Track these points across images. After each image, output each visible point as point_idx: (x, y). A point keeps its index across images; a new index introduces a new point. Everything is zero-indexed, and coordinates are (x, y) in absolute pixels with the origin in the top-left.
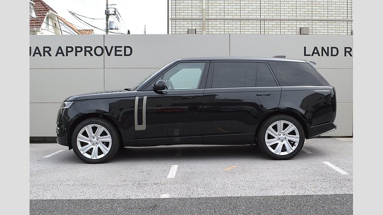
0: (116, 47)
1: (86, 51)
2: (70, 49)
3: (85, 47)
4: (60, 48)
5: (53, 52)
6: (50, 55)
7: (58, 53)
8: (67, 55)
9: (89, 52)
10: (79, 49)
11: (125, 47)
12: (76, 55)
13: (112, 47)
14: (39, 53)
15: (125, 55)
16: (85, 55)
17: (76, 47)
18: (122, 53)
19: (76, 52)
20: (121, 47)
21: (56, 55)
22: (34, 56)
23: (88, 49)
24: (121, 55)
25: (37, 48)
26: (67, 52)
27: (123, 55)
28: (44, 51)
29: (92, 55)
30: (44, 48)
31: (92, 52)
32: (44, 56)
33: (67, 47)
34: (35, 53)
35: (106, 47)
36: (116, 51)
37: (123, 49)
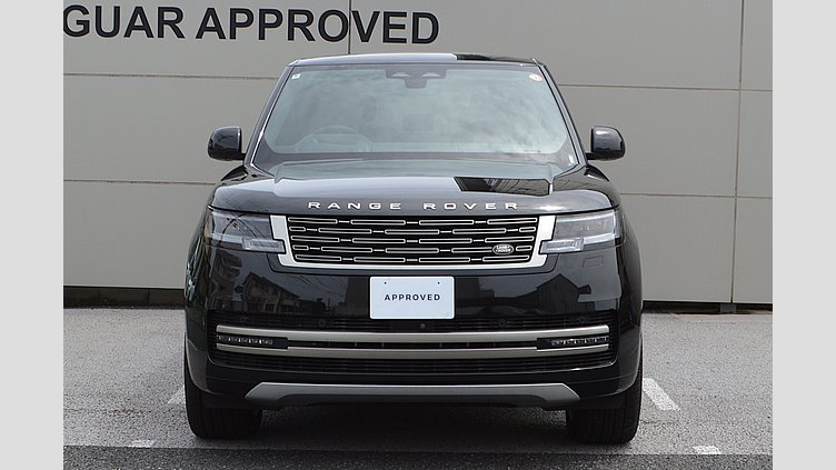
0: (387, 15)
1: (292, 25)
2: (241, 18)
3: (292, 13)
4: (211, 12)
5: (190, 25)
6: (180, 35)
7: (203, 28)
8: (233, 36)
9: (302, 26)
10: (270, 19)
11: (417, 16)
12: (262, 37)
13: (376, 14)
14: (146, 27)
15: (416, 40)
16: (291, 37)
17: (263, 12)
18: (407, 33)
19: (263, 26)
20: (404, 15)
21: (199, 36)
22: (127, 34)
23: (300, 19)
24: (404, 41)
25: (139, 11)
26: (234, 25)
27: (410, 39)
28: (162, 22)
29: (310, 38)
30: (162, 10)
31: (314, 29)
32: (161, 35)
33: (234, 12)
34: (132, 27)
35: (356, 14)
36: (387, 27)
37: (408, 21)
